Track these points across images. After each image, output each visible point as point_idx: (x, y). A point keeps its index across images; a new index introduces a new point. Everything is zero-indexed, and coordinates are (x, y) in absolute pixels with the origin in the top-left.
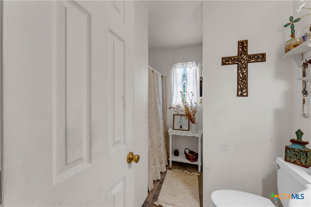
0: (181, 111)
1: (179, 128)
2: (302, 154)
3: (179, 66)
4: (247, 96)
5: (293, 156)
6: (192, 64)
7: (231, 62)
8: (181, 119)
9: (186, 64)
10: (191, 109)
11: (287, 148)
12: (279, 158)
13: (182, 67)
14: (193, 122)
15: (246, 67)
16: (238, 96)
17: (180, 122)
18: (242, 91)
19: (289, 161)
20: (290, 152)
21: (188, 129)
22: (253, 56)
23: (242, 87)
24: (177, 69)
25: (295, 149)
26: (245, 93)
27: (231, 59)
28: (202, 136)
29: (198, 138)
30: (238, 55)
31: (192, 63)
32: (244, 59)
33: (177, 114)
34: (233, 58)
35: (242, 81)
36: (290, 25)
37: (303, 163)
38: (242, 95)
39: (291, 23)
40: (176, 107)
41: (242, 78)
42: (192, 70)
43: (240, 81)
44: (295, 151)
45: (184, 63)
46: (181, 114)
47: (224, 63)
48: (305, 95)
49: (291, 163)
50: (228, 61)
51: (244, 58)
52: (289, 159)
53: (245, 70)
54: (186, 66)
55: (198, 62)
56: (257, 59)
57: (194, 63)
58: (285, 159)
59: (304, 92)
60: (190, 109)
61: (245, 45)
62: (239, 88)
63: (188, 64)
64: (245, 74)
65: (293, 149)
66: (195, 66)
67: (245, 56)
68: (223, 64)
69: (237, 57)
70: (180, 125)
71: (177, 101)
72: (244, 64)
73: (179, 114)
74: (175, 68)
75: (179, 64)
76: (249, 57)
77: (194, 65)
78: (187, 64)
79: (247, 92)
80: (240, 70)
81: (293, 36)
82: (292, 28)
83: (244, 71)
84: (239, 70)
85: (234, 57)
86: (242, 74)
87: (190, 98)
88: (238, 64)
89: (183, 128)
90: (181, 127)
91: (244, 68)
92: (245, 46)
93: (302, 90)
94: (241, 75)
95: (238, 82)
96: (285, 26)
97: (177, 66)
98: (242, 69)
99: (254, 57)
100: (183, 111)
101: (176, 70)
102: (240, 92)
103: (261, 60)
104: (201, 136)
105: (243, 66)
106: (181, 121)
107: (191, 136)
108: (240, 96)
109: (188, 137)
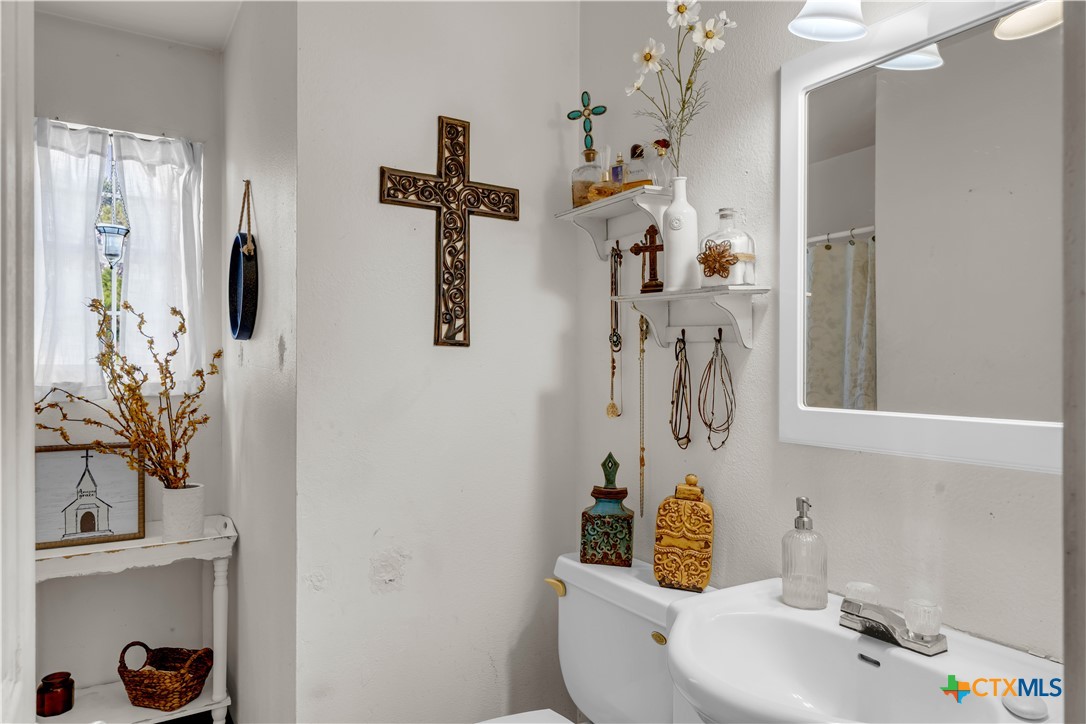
0: (88, 421)
1: (74, 529)
2: (619, 529)
3: (67, 139)
4: (468, 345)
5: (599, 541)
6: (159, 146)
7: (413, 198)
8: (87, 470)
9: (123, 136)
10: (161, 410)
11: (587, 518)
12: (562, 559)
13: (92, 152)
14: (173, 481)
15: (463, 232)
16: (437, 342)
17: (81, 494)
18: (450, 322)
19: (592, 561)
20: (594, 529)
21: (134, 529)
22: (483, 190)
23: (451, 305)
24: (54, 153)
25: (604, 517)
26: (460, 331)
27: (415, 186)
28: (236, 546)
29: (211, 564)
30: (439, 174)
31: (163, 142)
32: (456, 195)
33: (62, 442)
34: (421, 183)
35: (453, 281)
36: (583, 118)
37: (623, 555)
38: (451, 342)
39: (586, 113)
40: (50, 400)
41: (452, 271)
42: (156, 180)
43: (444, 282)
44: (604, 522)
45: (111, 131)
46: (89, 441)
47: (389, 195)
48: (616, 349)
49: (596, 563)
50: (405, 191)
51: (458, 189)
52: (591, 552)
53: (460, 240)
54: (119, 148)
55: (197, 145)
56: (495, 204)
57: (177, 149)
58: (582, 556)
59: (615, 339)
60: (153, 409)
61: (461, 139)
62: (443, 309)
63: (135, 143)
64: (461, 257)
65: (600, 517)
66: (182, 166)
67: (461, 186)
68: (385, 197)
69: (436, 183)
70: (81, 514)
71: (56, 362)
72: (459, 217)
73: (73, 441)
74: (43, 143)
75: (70, 125)
76: (473, 191)
77: (175, 156)
78: (131, 138)
79: (465, 328)
80: (446, 238)
81: (589, 154)
82: (588, 129)
83: (459, 245)
84: (442, 235)
85: (426, 177)
86: (450, 253)
87: (151, 342)
88: (438, 210)
89: (102, 526)
90: (88, 522)
91: (459, 233)
92: (458, 144)
93: (610, 332)
94: (449, 259)
95: (438, 286)
96: (571, 116)
97: (52, 135)
98: (451, 235)
99: (488, 197)
100: (104, 418)
101: (48, 158)
102: (445, 328)
103: (505, 211)
104: (228, 552)
105: (455, 222)
106: (87, 485)
107: (169, 561)
108: (444, 344)
109: (152, 569)
